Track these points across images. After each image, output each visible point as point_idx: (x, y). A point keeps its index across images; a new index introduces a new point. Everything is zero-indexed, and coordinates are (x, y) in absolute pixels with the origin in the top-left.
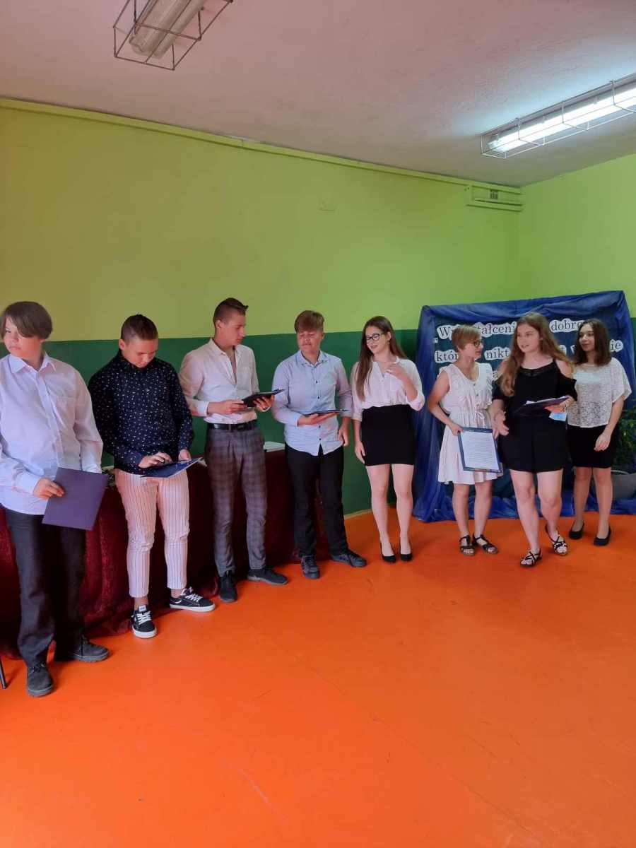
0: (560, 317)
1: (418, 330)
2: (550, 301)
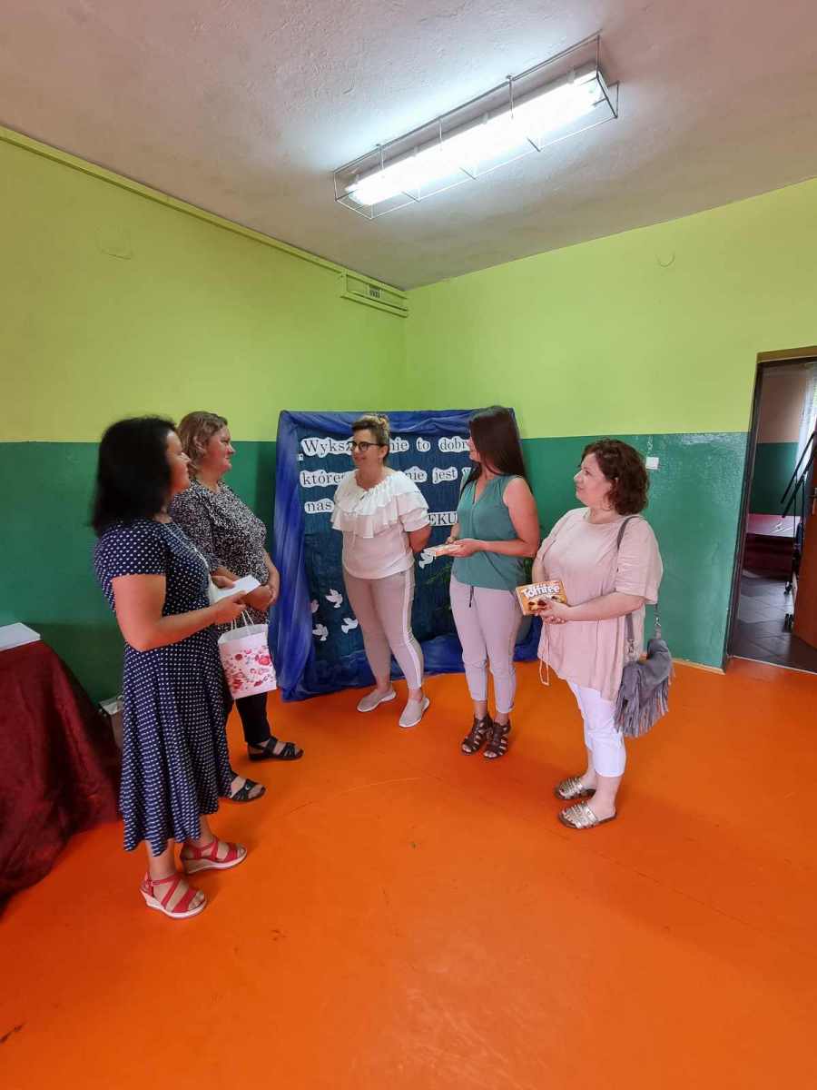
0: (450, 434)
1: (277, 443)
2: (438, 414)
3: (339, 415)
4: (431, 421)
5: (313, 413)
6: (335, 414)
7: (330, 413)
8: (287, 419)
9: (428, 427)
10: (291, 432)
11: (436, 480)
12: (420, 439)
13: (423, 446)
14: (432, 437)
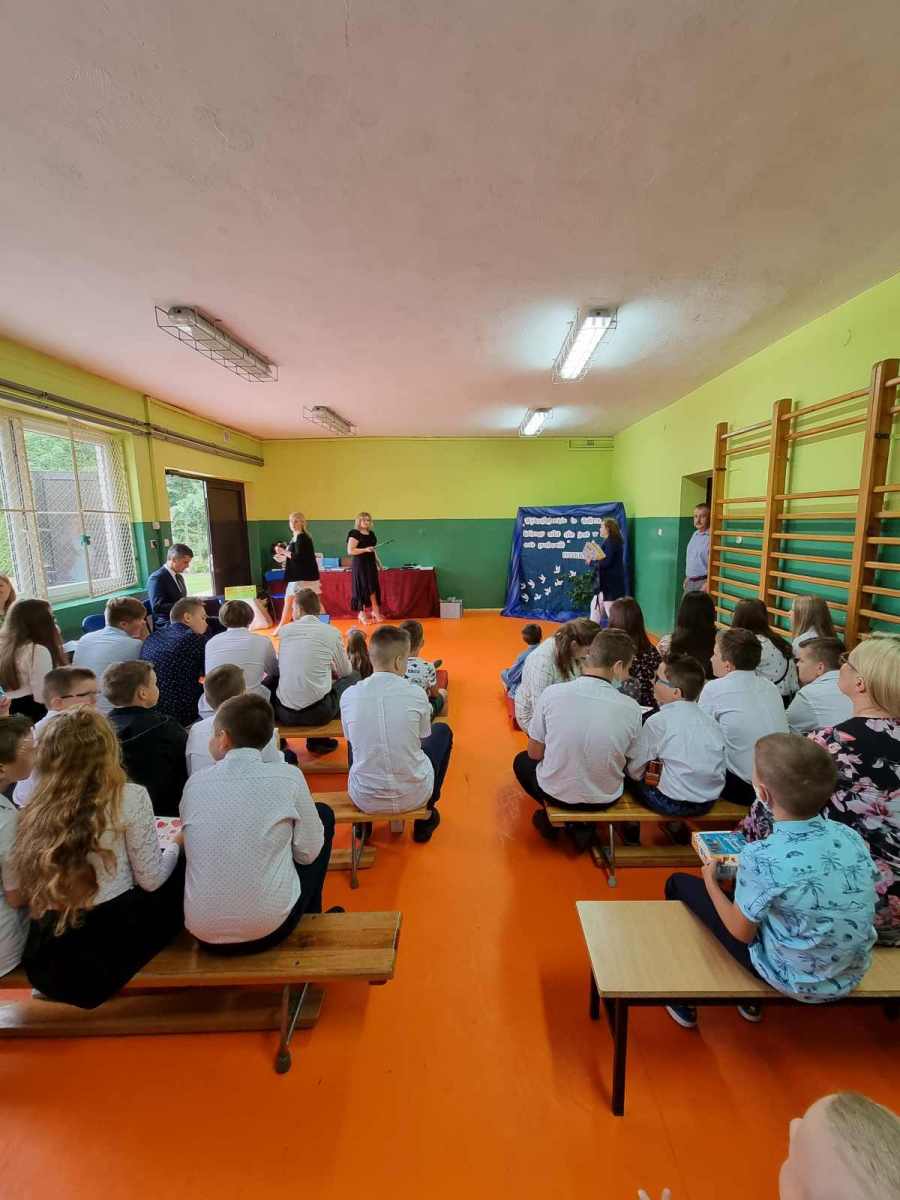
0: (587, 516)
1: (515, 519)
2: (583, 506)
4: (578, 510)
6: (537, 507)
8: (520, 510)
10: (521, 515)
11: (579, 537)
12: (572, 518)
13: (574, 521)
14: (578, 517)
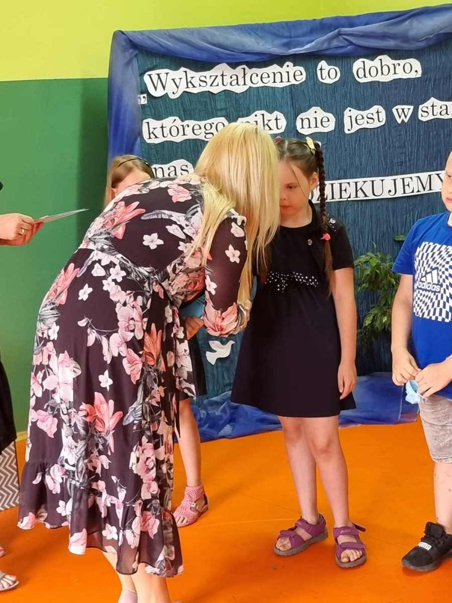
0: (372, 53)
1: (110, 80)
2: (351, 21)
3: (198, 32)
4: (339, 34)
5: (158, 32)
6: (191, 31)
7: (184, 30)
8: (124, 43)
9: (335, 43)
10: (129, 63)
11: (350, 128)
12: (323, 64)
13: (328, 73)
14: (343, 59)
